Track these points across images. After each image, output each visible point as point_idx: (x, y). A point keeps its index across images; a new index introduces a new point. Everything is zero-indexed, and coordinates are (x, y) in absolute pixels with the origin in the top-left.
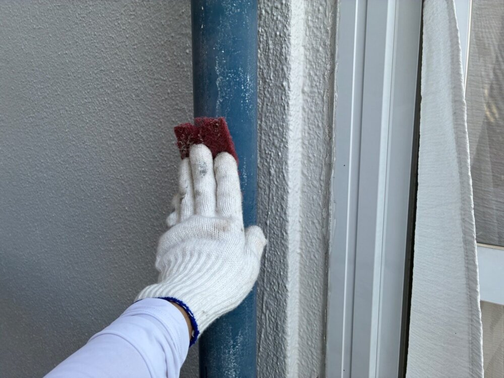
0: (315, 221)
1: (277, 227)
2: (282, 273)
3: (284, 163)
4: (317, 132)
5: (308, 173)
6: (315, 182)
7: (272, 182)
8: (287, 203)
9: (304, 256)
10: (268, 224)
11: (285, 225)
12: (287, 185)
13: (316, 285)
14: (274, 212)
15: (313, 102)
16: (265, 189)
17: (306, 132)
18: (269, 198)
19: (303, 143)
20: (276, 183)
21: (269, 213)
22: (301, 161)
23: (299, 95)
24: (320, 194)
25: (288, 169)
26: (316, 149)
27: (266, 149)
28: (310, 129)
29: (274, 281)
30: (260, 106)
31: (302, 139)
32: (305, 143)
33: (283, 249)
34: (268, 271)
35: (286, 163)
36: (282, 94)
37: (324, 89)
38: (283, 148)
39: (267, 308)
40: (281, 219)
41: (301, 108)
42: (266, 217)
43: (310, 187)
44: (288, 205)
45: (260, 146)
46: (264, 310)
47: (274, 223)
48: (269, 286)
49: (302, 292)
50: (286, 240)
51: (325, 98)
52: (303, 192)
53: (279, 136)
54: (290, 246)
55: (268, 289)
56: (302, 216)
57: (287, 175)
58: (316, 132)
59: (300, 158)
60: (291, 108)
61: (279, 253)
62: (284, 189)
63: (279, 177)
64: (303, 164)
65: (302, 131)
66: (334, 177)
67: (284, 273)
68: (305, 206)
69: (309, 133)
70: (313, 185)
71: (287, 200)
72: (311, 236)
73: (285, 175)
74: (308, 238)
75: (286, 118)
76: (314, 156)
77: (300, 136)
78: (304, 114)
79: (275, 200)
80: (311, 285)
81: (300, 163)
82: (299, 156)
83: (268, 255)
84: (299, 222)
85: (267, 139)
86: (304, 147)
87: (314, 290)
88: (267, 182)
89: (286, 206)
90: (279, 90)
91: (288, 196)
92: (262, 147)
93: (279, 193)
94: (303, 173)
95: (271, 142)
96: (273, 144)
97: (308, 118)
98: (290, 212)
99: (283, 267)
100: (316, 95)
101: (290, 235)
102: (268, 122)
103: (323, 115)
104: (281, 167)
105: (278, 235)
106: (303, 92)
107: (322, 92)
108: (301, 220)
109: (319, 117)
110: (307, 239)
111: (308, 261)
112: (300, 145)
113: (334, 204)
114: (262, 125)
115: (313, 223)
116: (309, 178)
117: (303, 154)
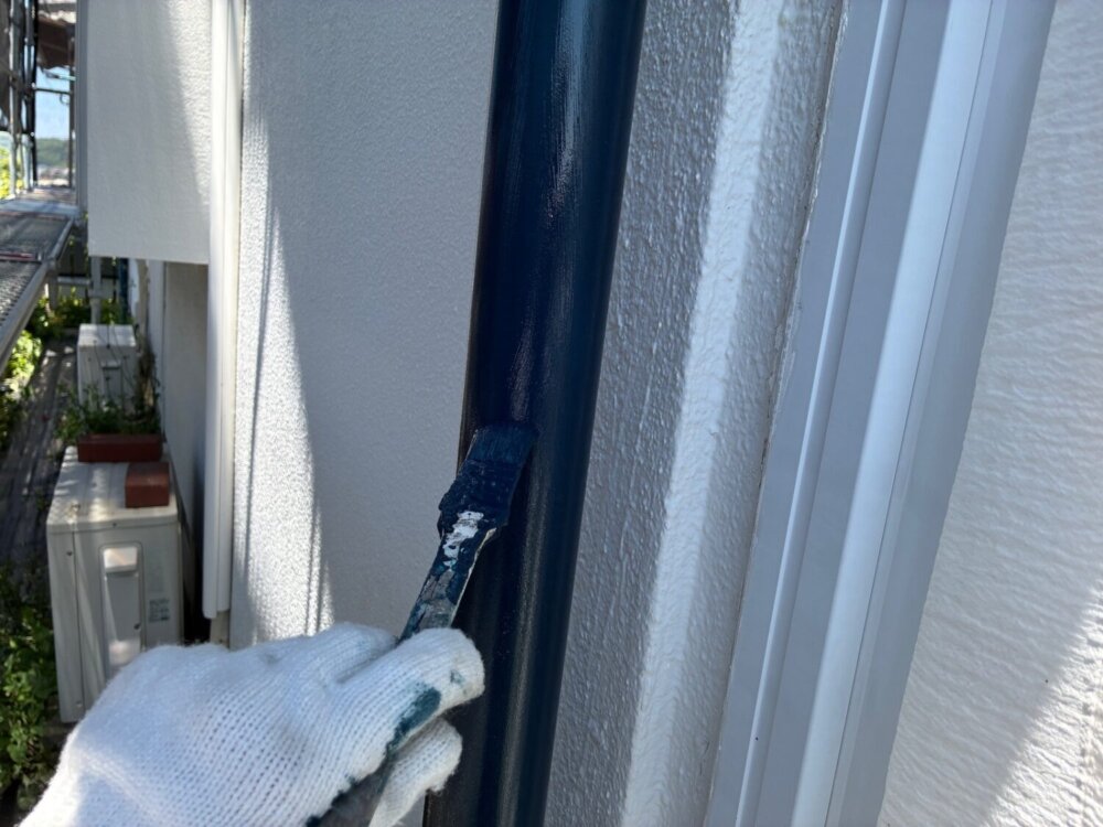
1: (669, 359)
3: (703, 198)
5: (762, 232)
6: (772, 257)
9: (723, 441)
10: (654, 352)
12: (702, 255)
14: (669, 323)
15: (797, 45)
16: (661, 267)
17: (773, 127)
18: (665, 287)
19: (762, 156)
20: (682, 250)
21: (660, 325)
22: (753, 202)
25: (707, 215)
27: (677, 165)
28: (781, 120)
29: (646, 487)
32: (766, 155)
34: (639, 463)
36: (722, 24)
37: (826, 8)
38: (706, 162)
39: (627, 551)
40: (678, 340)
41: (770, 65)
42: (653, 333)
43: (760, 268)
44: (696, 307)
46: (621, 552)
47: (665, 349)
48: (636, 497)
49: (708, 530)
50: (679, 391)
52: (746, 281)
53: (702, 133)
56: (735, 341)
59: (750, 194)
64: (756, 209)
65: (765, 125)
66: (808, 242)
68: (744, 319)
69: (777, 130)
70: (766, 264)
72: (744, 394)
74: (739, 398)
75: (722, 84)
77: (757, 137)
78: (775, 79)
79: (674, 294)
81: (748, 206)
82: (749, 188)
84: (727, 356)
88: (667, 248)
90: (718, 16)
91: (700, 284)
92: (671, 163)
93: (684, 275)
95: (688, 149)
96: (691, 153)
97: (782, 91)
99: (666, 457)
100: (807, 26)
101: (688, 380)
103: (813, 79)
105: (666, 379)
106: (781, 22)
107: (820, 15)
108: (730, 353)
109: (804, 84)
110: (736, 400)
116: (763, 246)
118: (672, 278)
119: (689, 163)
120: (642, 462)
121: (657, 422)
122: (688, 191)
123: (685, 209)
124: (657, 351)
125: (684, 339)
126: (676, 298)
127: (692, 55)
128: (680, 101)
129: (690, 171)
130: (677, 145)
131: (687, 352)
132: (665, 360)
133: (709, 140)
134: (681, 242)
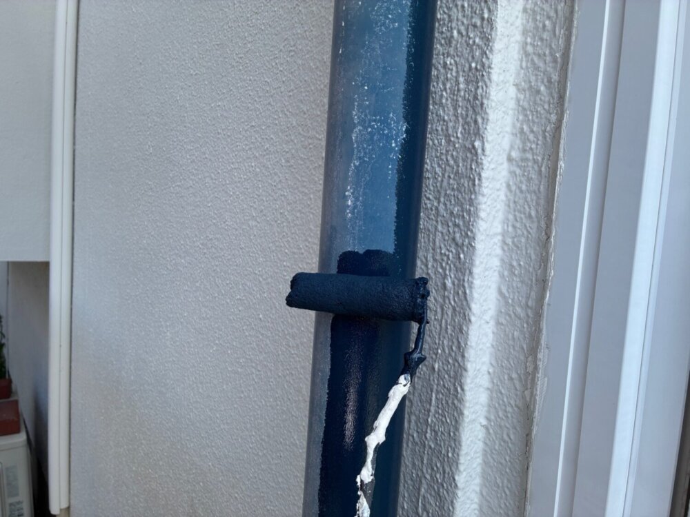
0: (514, 375)
1: (449, 376)
2: (450, 455)
3: (468, 271)
4: (528, 225)
5: (508, 292)
6: (519, 310)
7: (447, 301)
8: (466, 339)
9: (491, 431)
10: (436, 369)
11: (461, 375)
12: (470, 309)
13: (508, 488)
14: (447, 351)
15: (524, 175)
16: (436, 311)
17: (510, 224)
18: (441, 326)
19: (504, 242)
20: (453, 303)
21: (440, 351)
22: (499, 272)
23: (502, 164)
24: (525, 330)
25: (472, 283)
26: (524, 253)
27: (442, 246)
28: (516, 220)
29: (438, 465)
30: (440, 179)
31: (503, 236)
32: (507, 242)
33: (455, 414)
34: (430, 447)
35: (471, 273)
36: (472, 160)
37: (544, 155)
38: (468, 248)
39: (425, 509)
40: (456, 364)
41: (504, 185)
42: (434, 357)
43: (510, 316)
44: (469, 343)
45: (434, 241)
46: (420, 510)
47: (446, 369)
48: (429, 471)
49: (484, 494)
50: (461, 401)
51: (543, 169)
52: (498, 323)
53: (462, 228)
54: (466, 412)
55: (428, 477)
56: (494, 362)
57: (471, 292)
58: (525, 226)
59: (497, 266)
60: (485, 183)
61: (448, 421)
62: (464, 314)
63: (458, 294)
64: (502, 276)
65: (504, 223)
66: (549, 305)
67: (453, 455)
68: (500, 348)
69: (514, 227)
70: (515, 314)
71: (467, 334)
72: (505, 400)
73: (468, 291)
74: (501, 402)
75: (476, 198)
76: (520, 265)
77: (499, 230)
78: (508, 194)
79: (449, 331)
80: (501, 485)
81: (496, 274)
82: (496, 262)
83: (432, 421)
84: (489, 373)
85: (444, 231)
86: (506, 248)
87: (503, 495)
88: (440, 300)
89: (466, 344)
90: (469, 155)
91: (470, 328)
92: (437, 243)
93: (456, 320)
94: (500, 292)
95: (451, 237)
96: (454, 239)
97: (515, 202)
98: (471, 354)
99: (453, 445)
100: (530, 164)
101: (468, 393)
102: (448, 203)
103: (538, 198)
104: (462, 278)
105: (449, 390)
106: (510, 159)
107: (540, 159)
108: (491, 370)
109: (532, 200)
110: (499, 404)
111: (497, 442)
112: (499, 244)
113: (547, 350)
114: (439, 208)
115: (511, 379)
116: (510, 301)
117: (502, 260)
118: (446, 321)
119: (453, 246)
120: (433, 446)
121: (444, 419)
122: (454, 265)
123: (453, 276)
124: (439, 369)
125: (461, 364)
126: (451, 335)
127: (449, 177)
128: (441, 205)
129: (454, 251)
130: (442, 233)
131: (464, 373)
132: (446, 376)
133: (469, 233)
134: (451, 297)
